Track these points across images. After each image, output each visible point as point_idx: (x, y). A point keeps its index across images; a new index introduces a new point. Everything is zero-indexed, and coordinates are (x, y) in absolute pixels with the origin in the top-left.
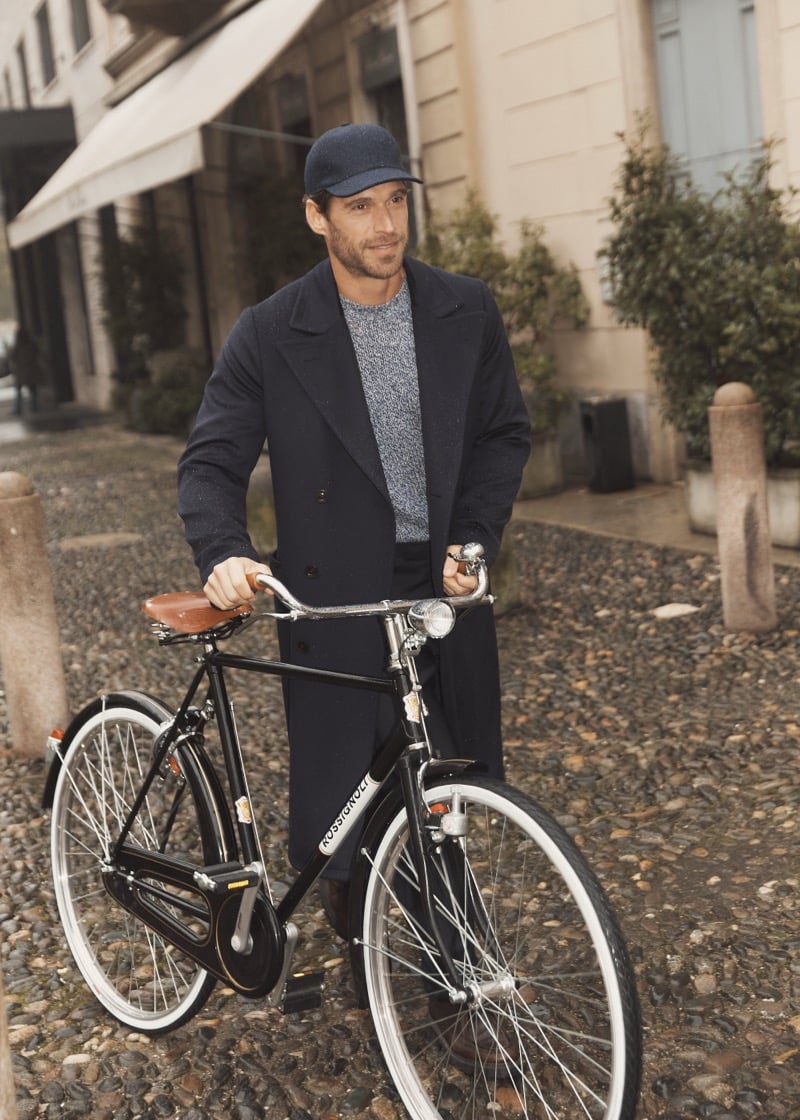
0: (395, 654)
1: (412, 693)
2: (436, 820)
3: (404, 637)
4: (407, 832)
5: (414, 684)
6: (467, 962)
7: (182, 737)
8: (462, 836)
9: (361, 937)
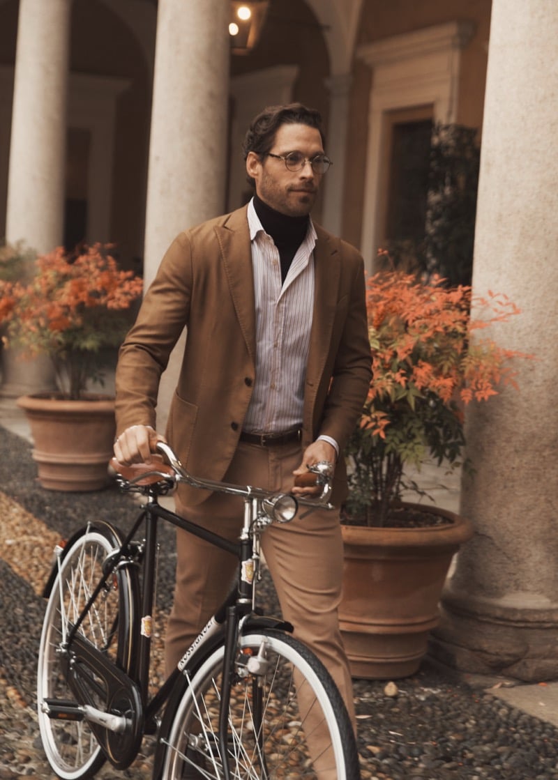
0: (246, 529)
1: (250, 560)
2: (245, 660)
3: (255, 517)
4: (222, 664)
5: (254, 554)
6: (237, 774)
7: (122, 563)
8: (261, 676)
9: (168, 739)
